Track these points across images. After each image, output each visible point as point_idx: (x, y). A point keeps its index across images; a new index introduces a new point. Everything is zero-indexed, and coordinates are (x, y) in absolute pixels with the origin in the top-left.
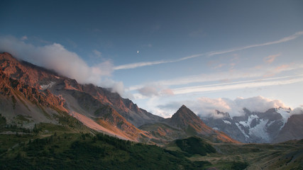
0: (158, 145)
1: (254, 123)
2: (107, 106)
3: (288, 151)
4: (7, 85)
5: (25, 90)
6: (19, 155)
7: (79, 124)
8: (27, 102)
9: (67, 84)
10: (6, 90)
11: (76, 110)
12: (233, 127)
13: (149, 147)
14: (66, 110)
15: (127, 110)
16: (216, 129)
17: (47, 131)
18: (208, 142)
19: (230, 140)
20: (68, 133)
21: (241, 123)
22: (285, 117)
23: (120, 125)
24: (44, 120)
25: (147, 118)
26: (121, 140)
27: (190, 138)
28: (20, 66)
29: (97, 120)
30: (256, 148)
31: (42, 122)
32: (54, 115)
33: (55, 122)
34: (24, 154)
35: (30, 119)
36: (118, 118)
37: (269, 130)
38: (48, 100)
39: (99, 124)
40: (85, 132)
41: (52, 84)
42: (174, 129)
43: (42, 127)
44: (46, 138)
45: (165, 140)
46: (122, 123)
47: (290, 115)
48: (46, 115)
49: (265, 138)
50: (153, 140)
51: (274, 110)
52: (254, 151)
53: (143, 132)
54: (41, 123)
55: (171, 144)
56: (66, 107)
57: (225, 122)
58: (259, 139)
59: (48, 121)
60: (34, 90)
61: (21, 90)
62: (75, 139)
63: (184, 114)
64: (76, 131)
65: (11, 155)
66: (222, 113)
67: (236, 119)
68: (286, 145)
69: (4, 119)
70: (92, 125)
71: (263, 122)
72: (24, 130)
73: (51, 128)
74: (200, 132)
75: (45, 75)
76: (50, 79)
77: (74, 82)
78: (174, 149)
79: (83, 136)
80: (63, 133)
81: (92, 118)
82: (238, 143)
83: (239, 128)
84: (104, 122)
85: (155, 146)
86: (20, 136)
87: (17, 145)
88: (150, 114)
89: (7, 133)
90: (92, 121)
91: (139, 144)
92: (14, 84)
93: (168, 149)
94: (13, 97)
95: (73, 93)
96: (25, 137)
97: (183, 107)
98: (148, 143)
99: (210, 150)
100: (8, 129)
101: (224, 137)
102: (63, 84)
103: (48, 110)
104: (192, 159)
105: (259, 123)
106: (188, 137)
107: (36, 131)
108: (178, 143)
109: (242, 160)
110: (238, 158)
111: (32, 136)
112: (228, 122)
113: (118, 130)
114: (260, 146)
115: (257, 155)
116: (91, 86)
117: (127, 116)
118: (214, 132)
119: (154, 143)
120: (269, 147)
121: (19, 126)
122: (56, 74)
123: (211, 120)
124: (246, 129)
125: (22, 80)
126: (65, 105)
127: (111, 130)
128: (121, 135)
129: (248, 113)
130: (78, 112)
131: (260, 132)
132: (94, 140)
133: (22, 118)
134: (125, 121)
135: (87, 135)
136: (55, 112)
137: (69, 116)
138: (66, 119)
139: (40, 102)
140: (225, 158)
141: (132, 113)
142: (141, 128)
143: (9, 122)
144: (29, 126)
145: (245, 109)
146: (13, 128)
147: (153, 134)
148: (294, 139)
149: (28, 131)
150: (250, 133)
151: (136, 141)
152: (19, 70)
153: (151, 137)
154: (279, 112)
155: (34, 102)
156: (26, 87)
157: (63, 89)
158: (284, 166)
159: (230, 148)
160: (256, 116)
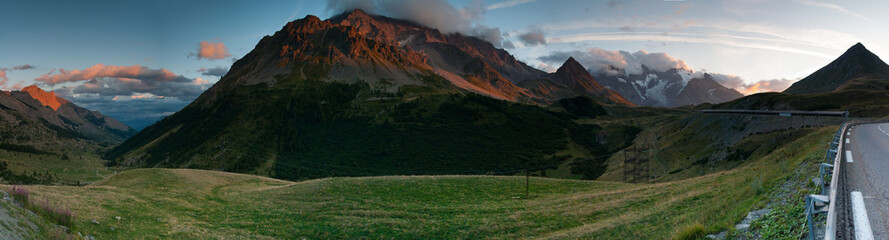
0: (540, 105)
1: (652, 83)
2: (477, 60)
3: (685, 116)
4: (365, 48)
5: (383, 50)
6: (387, 121)
7: (447, 83)
8: (387, 64)
9: (428, 36)
10: (364, 52)
11: (442, 68)
12: (628, 86)
13: (531, 107)
14: (429, 68)
15: (502, 63)
16: (608, 87)
17: (412, 94)
18: (599, 102)
19: (624, 101)
20: (435, 94)
21: (638, 82)
22: (686, 80)
23: (494, 82)
24: (408, 82)
25: (527, 72)
26: (496, 100)
27: (577, 98)
28: (373, 22)
29: (466, 78)
30: (651, 111)
31: (406, 83)
32: (418, 75)
33: (419, 83)
34: (391, 120)
35: (393, 82)
36: (491, 73)
37: (668, 92)
38: (409, 58)
39: (469, 81)
40: (454, 92)
41: (411, 38)
42: (559, 87)
43: (406, 89)
44: (412, 102)
45: (547, 100)
46: (497, 79)
47: (691, 77)
48: (409, 75)
49: (663, 101)
50: (533, 99)
51: (675, 70)
52: (649, 114)
53: (521, 90)
54: (405, 86)
55: (555, 104)
56: (430, 65)
57: (620, 79)
58: (655, 102)
59: (412, 82)
60: (392, 48)
61: (379, 51)
62: (443, 101)
63: (571, 67)
64: (444, 92)
65: (380, 122)
66: (617, 69)
67: (633, 77)
68: (683, 110)
69: (368, 85)
70: (461, 83)
71: (662, 84)
72: (388, 95)
73: (415, 90)
74: (590, 90)
75: (402, 29)
76: (408, 33)
77: (435, 32)
78: (559, 109)
79: (452, 97)
80: (429, 94)
81: (461, 75)
82: (632, 105)
83: (635, 87)
84: (474, 79)
85: (537, 107)
86: (384, 101)
87: (383, 111)
88: (530, 68)
89: (373, 99)
90: (460, 78)
91: (517, 104)
92: (371, 44)
93: (552, 109)
94: (372, 60)
95: (436, 46)
96: (391, 101)
97: (571, 59)
98: (528, 103)
99: (601, 112)
100: (372, 95)
101: (617, 98)
102: (424, 36)
103: (410, 70)
104: (580, 122)
105: (657, 84)
106: (576, 95)
107: (400, 94)
108: (564, 103)
109: (635, 125)
110: (632, 122)
111: (397, 101)
112: (623, 80)
113: (492, 88)
114: (655, 109)
115: (652, 119)
116: (457, 36)
117: (502, 70)
118: (606, 90)
119: (535, 104)
120: (666, 111)
121: (382, 90)
122: (415, 25)
123: (603, 77)
124: (643, 90)
125: (379, 39)
126: (428, 62)
127: (483, 88)
128: (496, 94)
129: (646, 70)
130: (445, 69)
131: (658, 95)
132: (465, 100)
133: (384, 81)
134: (500, 77)
135: (457, 95)
136: (418, 71)
137: (434, 75)
138: (431, 79)
139: (400, 61)
140: (617, 121)
141: (508, 67)
142: (520, 85)
143: (372, 87)
144: (392, 90)
145: (643, 66)
146: (378, 93)
147: (534, 92)
148: (690, 104)
149: (392, 95)
150: (647, 95)
151: (514, 100)
152: (373, 27)
153: (532, 96)
154: (680, 73)
155: (394, 62)
156: (383, 45)
157: (425, 43)
158: (678, 131)
159: (623, 111)
160: (655, 76)
